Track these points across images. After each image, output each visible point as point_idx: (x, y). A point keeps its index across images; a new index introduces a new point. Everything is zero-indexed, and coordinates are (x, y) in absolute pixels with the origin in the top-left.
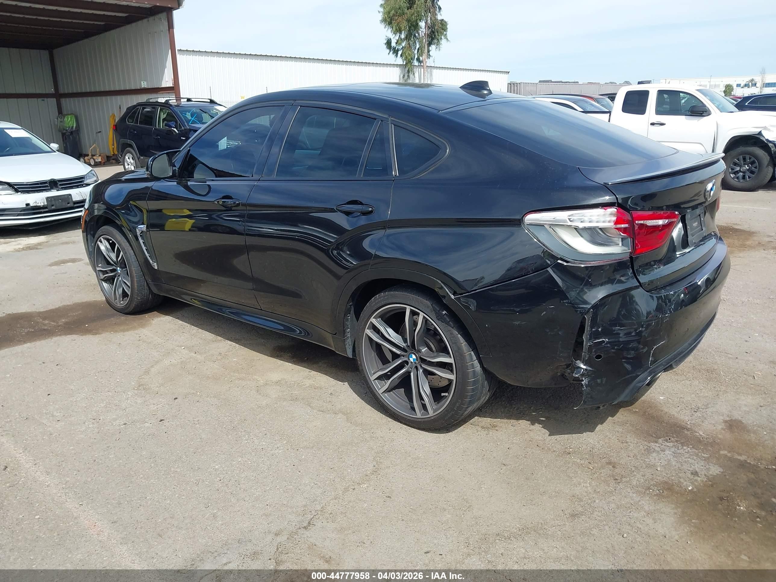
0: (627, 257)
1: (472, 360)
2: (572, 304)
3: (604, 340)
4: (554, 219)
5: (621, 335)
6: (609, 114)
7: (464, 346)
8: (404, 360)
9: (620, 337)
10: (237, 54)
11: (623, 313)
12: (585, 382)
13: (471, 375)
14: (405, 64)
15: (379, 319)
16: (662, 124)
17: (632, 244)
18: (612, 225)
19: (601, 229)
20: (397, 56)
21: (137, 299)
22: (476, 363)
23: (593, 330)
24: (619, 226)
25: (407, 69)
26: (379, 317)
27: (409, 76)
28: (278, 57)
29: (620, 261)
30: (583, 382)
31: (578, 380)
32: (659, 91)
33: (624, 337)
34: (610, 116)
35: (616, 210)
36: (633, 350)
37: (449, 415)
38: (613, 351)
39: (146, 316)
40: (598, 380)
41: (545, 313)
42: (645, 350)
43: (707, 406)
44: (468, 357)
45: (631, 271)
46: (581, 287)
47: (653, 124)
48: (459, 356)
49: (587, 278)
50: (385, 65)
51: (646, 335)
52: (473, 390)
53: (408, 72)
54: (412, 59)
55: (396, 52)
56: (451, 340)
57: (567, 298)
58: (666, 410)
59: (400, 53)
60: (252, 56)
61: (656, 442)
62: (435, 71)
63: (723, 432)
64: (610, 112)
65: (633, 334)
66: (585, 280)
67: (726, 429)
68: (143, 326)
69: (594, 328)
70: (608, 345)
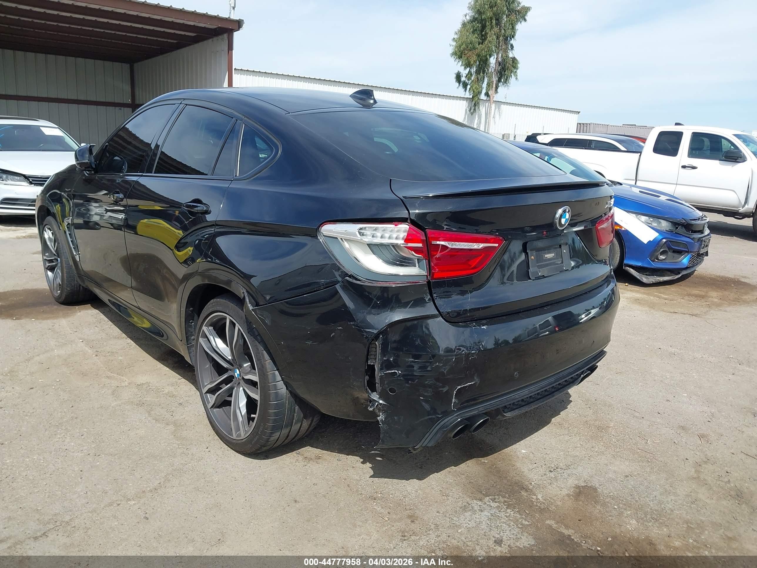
0: (423, 281)
1: (275, 380)
2: (358, 326)
3: (396, 371)
4: (346, 231)
5: (415, 368)
6: (639, 154)
7: (267, 364)
8: (230, 374)
9: (414, 371)
10: (307, 78)
11: (417, 343)
12: (381, 417)
13: (272, 397)
14: (471, 97)
15: (211, 328)
16: (694, 168)
17: (428, 267)
18: (401, 242)
19: (393, 246)
20: (466, 90)
21: (67, 289)
22: (281, 385)
23: (384, 358)
24: (410, 245)
25: (474, 102)
26: (211, 325)
27: (475, 109)
28: (346, 83)
29: (414, 284)
30: (378, 418)
31: (374, 415)
32: (693, 133)
33: (418, 370)
34: (640, 155)
35: (408, 227)
36: (430, 388)
37: (256, 439)
38: (407, 385)
39: (77, 307)
40: (395, 418)
41: (333, 334)
42: (445, 389)
43: (568, 467)
44: (270, 377)
45: (429, 297)
46: (369, 309)
47: (684, 167)
48: (263, 375)
49: (375, 299)
50: (452, 98)
51: (445, 372)
52: (276, 414)
53: (475, 105)
54: (480, 93)
55: (465, 85)
56: (257, 356)
57: (354, 320)
58: (518, 465)
59: (469, 87)
60: (321, 81)
61: (481, 500)
62: (503, 107)
63: (566, 498)
64: (641, 153)
65: (429, 369)
66: (374, 301)
67: (572, 495)
68: (65, 316)
69: (385, 357)
70: (401, 378)
